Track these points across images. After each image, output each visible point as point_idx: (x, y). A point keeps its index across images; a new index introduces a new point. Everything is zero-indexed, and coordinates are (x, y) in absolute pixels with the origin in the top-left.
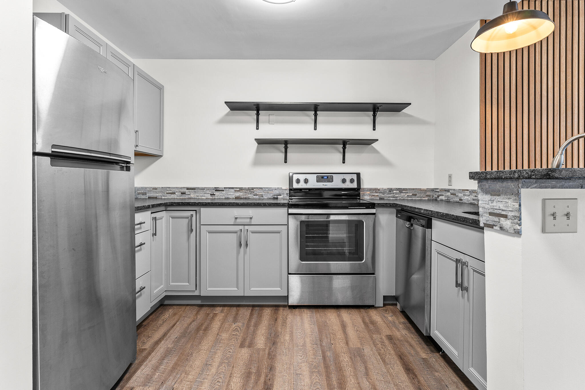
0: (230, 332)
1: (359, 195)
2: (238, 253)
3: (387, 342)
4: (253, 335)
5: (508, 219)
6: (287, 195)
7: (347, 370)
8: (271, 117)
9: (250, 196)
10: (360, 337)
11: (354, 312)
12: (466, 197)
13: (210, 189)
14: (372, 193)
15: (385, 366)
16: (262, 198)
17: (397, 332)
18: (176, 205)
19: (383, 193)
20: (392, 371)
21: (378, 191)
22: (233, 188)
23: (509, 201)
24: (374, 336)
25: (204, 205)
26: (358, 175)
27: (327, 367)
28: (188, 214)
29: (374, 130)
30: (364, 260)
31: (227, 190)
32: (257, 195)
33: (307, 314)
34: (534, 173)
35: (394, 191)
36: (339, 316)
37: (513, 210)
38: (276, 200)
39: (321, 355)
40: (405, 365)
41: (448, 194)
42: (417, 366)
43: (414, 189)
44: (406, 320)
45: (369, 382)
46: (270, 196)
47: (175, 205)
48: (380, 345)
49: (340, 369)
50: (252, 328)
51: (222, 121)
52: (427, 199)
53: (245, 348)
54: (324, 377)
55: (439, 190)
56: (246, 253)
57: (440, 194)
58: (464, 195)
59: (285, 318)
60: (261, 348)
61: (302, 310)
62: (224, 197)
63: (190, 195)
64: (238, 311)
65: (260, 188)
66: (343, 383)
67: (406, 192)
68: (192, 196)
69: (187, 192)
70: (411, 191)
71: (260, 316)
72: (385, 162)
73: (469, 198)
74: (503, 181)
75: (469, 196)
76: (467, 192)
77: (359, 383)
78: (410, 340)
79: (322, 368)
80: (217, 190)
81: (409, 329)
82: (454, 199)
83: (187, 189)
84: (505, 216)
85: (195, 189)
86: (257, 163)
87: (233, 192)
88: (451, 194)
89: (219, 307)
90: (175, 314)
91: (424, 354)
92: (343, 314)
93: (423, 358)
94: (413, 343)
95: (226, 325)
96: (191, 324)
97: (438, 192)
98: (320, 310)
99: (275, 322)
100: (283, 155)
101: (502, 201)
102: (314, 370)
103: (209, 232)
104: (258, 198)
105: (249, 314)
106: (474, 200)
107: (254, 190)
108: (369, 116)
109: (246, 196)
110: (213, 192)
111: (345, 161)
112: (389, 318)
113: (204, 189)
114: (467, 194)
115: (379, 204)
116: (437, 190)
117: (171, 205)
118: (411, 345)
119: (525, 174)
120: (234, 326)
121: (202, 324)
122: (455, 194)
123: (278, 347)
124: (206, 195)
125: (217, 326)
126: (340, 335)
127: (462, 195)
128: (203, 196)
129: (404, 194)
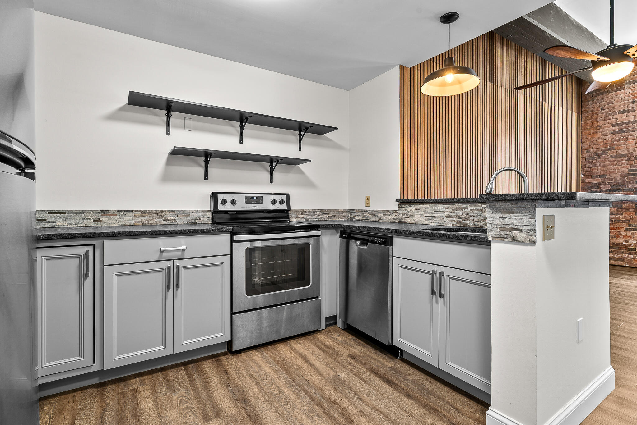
0: (175, 407)
1: (288, 217)
2: (165, 298)
3: (352, 361)
4: (211, 401)
5: (523, 232)
6: (208, 219)
7: (340, 402)
8: (187, 121)
9: (158, 221)
10: (328, 365)
11: (303, 340)
12: (386, 217)
13: (93, 213)
14: (299, 214)
15: (369, 385)
16: (174, 223)
17: (353, 350)
18: (58, 239)
19: (309, 215)
20: (377, 388)
21: (303, 212)
22: (131, 211)
23: (524, 218)
24: (338, 359)
25: (111, 236)
26: (287, 195)
27: (321, 406)
28: (81, 251)
29: (300, 150)
30: (311, 284)
31: (122, 213)
32: (168, 220)
33: (256, 355)
34: (564, 195)
35: (318, 213)
36: (292, 349)
37: (529, 225)
38: (193, 225)
39: (306, 395)
40: (383, 378)
41: (365, 214)
42: (391, 376)
43: (333, 210)
44: (352, 336)
45: (367, 405)
46: (186, 220)
47: (55, 238)
48: (349, 366)
49: (335, 404)
50: (203, 393)
51: (113, 117)
52: (343, 219)
53: (213, 420)
54: (327, 418)
55: (355, 211)
56: (176, 296)
57: (356, 214)
58: (383, 215)
59: (235, 367)
60: (234, 412)
61: (249, 352)
62: (116, 224)
63: (55, 222)
64: (166, 376)
65: (172, 211)
66: (348, 416)
67: (328, 213)
68: (59, 223)
69: (49, 218)
70: (331, 212)
71: (202, 374)
72: (308, 184)
73: (389, 218)
74: (517, 202)
75: (389, 215)
76: (387, 212)
77: (361, 411)
78: (369, 354)
79: (317, 410)
80: (104, 213)
81: (361, 344)
82: (372, 219)
83: (49, 213)
84: (520, 230)
85: (65, 213)
86: (166, 178)
87: (132, 216)
88: (369, 214)
89: (134, 379)
90: (61, 411)
91: (389, 363)
92: (294, 346)
93: (390, 367)
94: (373, 355)
95: (163, 400)
96: (102, 416)
97: (355, 213)
98: (269, 348)
99: (227, 375)
100: (202, 171)
101: (515, 218)
102: (311, 414)
103: (118, 275)
104: (170, 224)
105: (186, 376)
106: (394, 219)
107: (164, 213)
108: (295, 135)
109: (152, 222)
110: (98, 217)
111: (272, 180)
112: (338, 338)
113: (81, 213)
114: (386, 214)
115: (323, 225)
116: (353, 211)
117: (47, 239)
118: (374, 359)
119: (554, 196)
120: (176, 397)
121: (123, 411)
122: (374, 215)
123: (253, 404)
124: (85, 221)
125: (150, 406)
126: (308, 369)
127: (382, 215)
128: (79, 223)
129: (326, 215)
